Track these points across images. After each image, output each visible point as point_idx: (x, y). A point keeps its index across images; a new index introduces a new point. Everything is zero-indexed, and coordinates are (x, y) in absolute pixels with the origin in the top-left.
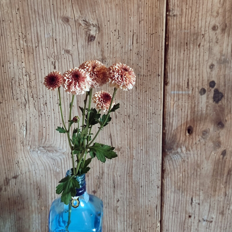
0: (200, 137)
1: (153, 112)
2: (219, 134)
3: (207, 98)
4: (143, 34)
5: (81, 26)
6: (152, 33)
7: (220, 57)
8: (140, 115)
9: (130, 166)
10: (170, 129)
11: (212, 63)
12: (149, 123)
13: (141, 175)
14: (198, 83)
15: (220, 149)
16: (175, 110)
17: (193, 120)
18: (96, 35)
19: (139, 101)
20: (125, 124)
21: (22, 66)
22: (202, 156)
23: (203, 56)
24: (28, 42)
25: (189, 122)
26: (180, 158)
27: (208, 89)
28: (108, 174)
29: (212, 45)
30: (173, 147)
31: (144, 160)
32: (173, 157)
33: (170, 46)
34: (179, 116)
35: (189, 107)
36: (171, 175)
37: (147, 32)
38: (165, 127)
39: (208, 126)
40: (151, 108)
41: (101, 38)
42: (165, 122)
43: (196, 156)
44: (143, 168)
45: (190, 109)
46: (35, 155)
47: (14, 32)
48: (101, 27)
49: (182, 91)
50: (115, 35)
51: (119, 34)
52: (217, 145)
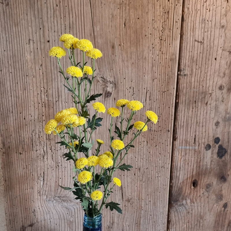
0: (204, 190)
1: (162, 166)
2: (221, 187)
3: (212, 154)
4: (156, 92)
5: (99, 82)
6: (164, 91)
7: (225, 115)
8: (150, 168)
9: (138, 217)
10: (177, 182)
11: (218, 120)
12: (158, 176)
13: (148, 225)
14: (204, 139)
15: (222, 202)
16: (182, 164)
17: (199, 174)
18: (112, 91)
19: (149, 155)
20: (136, 176)
21: (42, 119)
22: (205, 208)
23: (210, 113)
24: (49, 96)
25: (195, 176)
26: (185, 209)
27: (213, 145)
28: (118, 224)
29: (218, 103)
30: (179, 199)
31: (152, 211)
32: (179, 209)
33: (180, 104)
34: (185, 170)
35: (195, 162)
36: (176, 226)
37: (160, 90)
38: (172, 180)
39: (211, 180)
40: (160, 161)
41: (117, 95)
42: (173, 175)
43: (199, 208)
44: (151, 218)
45: (196, 164)
46: (51, 205)
47: (37, 87)
48: (118, 84)
49: (190, 146)
50: (130, 92)
51: (133, 91)
52: (220, 198)
